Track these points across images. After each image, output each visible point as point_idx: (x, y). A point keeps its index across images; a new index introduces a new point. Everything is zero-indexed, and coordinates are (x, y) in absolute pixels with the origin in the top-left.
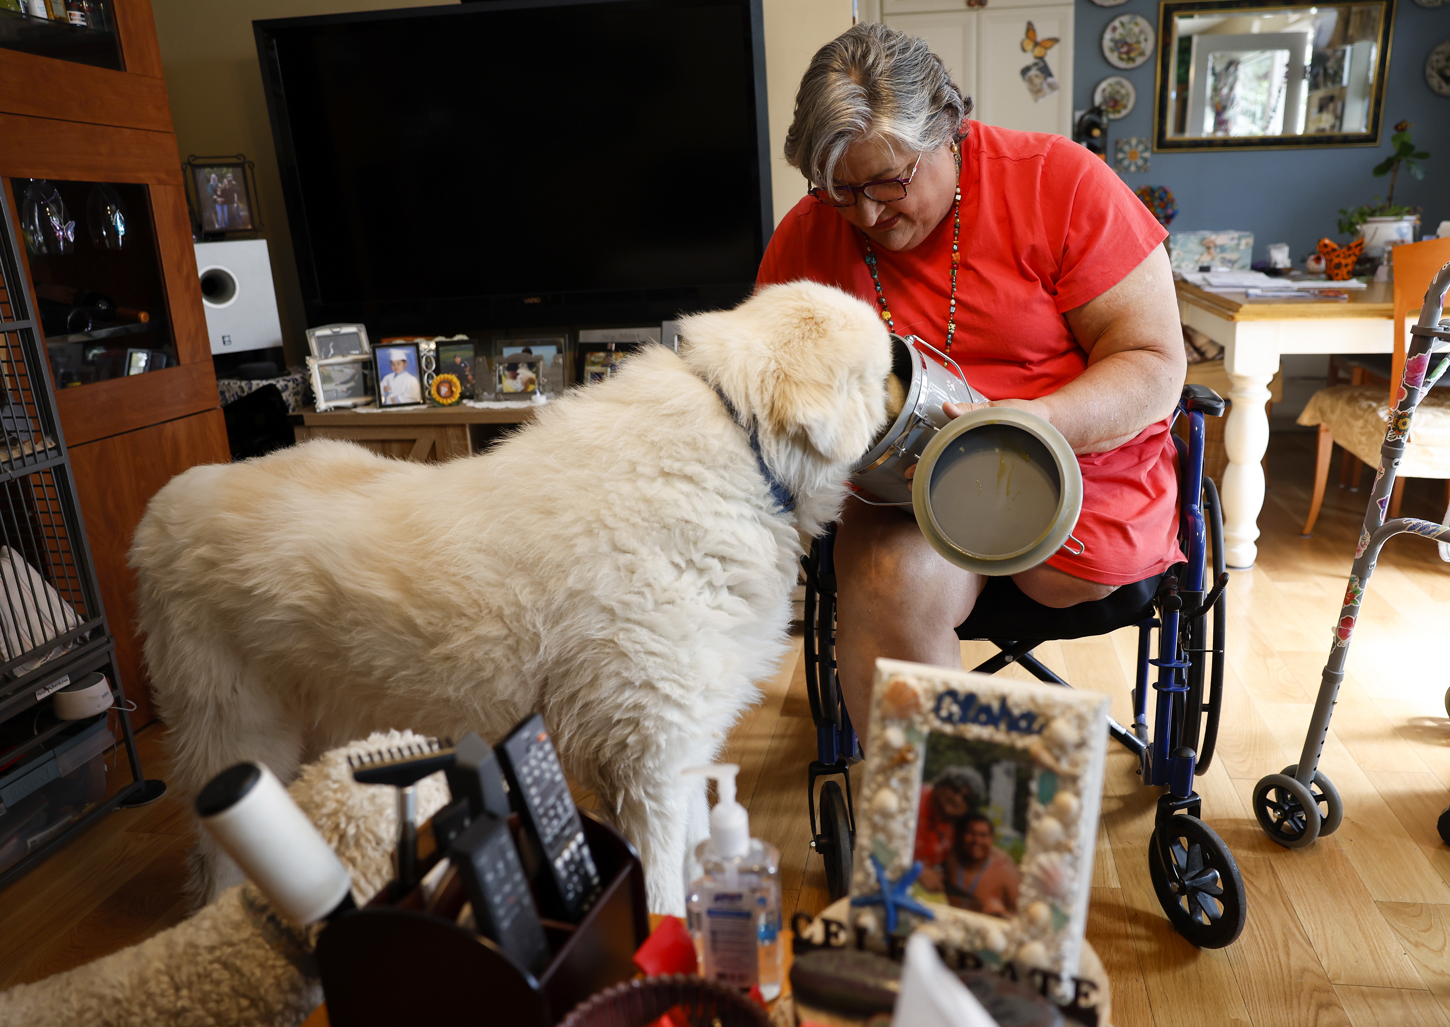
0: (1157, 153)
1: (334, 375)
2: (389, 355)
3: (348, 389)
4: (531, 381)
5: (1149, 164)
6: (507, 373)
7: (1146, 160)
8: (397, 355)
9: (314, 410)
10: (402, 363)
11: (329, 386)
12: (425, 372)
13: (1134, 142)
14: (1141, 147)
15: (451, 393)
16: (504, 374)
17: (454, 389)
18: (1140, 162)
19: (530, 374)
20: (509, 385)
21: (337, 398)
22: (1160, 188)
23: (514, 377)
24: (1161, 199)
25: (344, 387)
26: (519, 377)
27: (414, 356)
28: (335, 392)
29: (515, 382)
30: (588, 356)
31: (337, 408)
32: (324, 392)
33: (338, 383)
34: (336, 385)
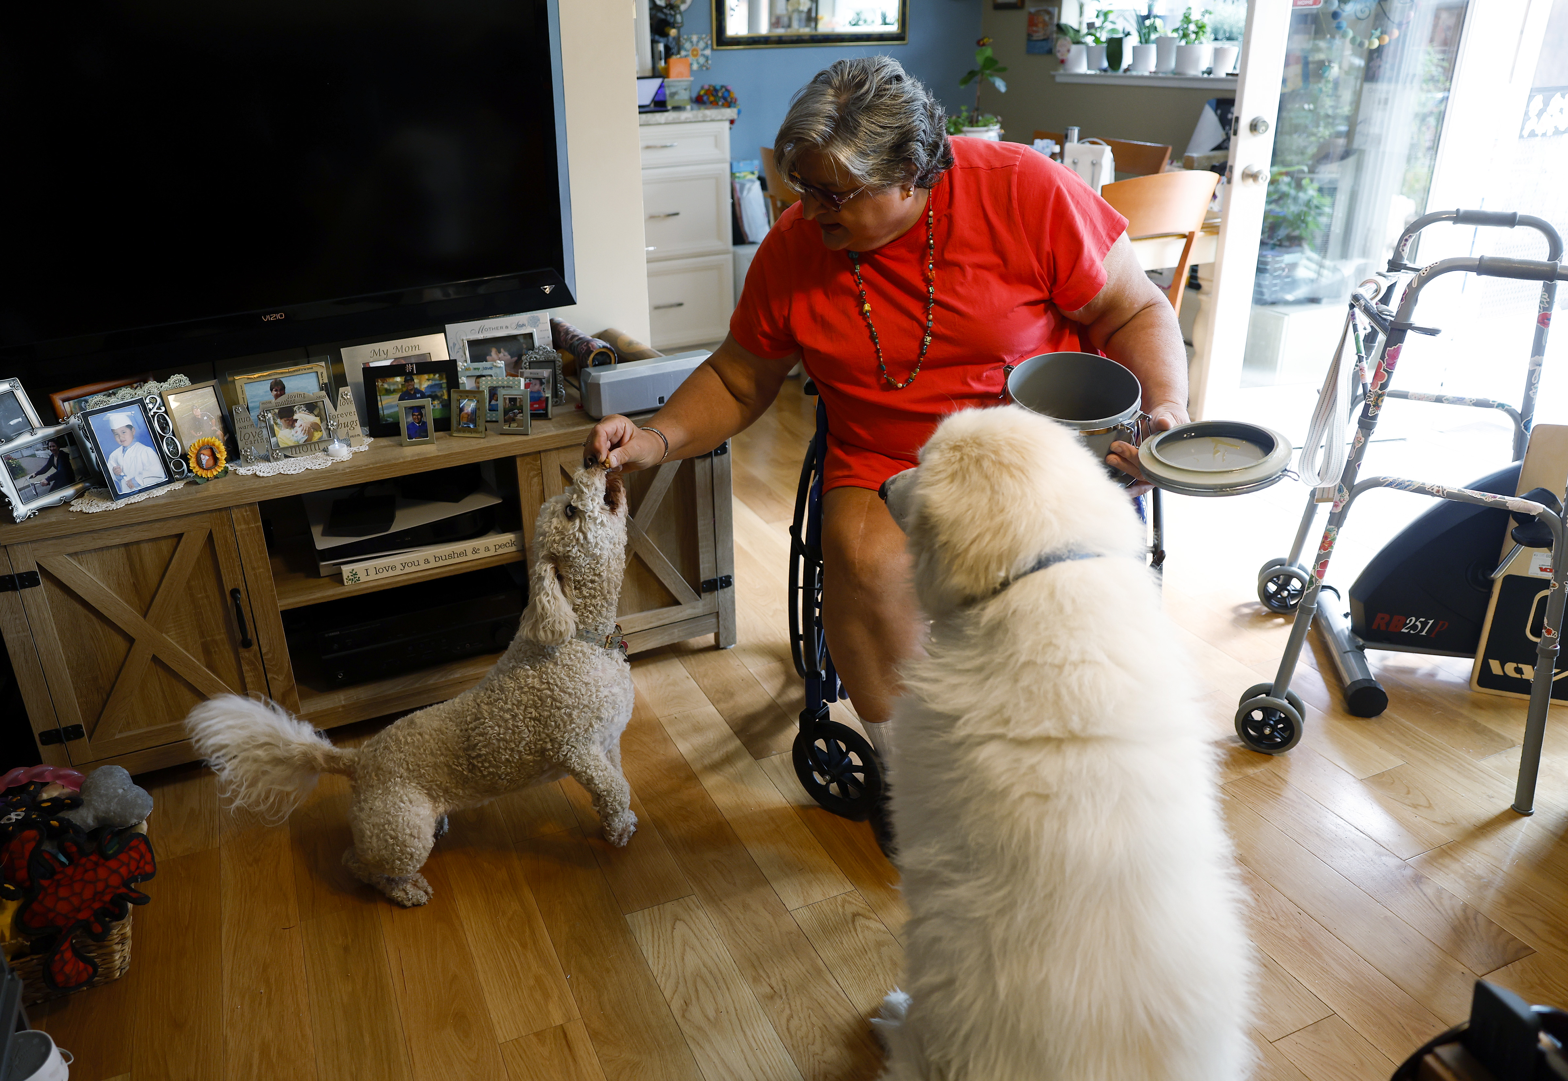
0: (717, 50)
1: (25, 464)
2: (108, 421)
3: (49, 479)
4: (315, 427)
5: (710, 62)
6: (278, 421)
7: (707, 58)
8: (119, 420)
9: (12, 520)
10: (128, 430)
11: (22, 482)
12: (162, 437)
13: (695, 38)
14: (702, 45)
15: (216, 460)
16: (276, 424)
17: (218, 456)
18: (702, 60)
19: (312, 419)
20: (285, 436)
21: (37, 496)
22: (722, 87)
23: (292, 423)
24: (725, 98)
25: (43, 478)
26: (297, 424)
27: (140, 418)
28: (32, 487)
29: (293, 431)
30: (379, 383)
31: (42, 510)
32: (19, 491)
33: (33, 474)
34: (32, 477)
